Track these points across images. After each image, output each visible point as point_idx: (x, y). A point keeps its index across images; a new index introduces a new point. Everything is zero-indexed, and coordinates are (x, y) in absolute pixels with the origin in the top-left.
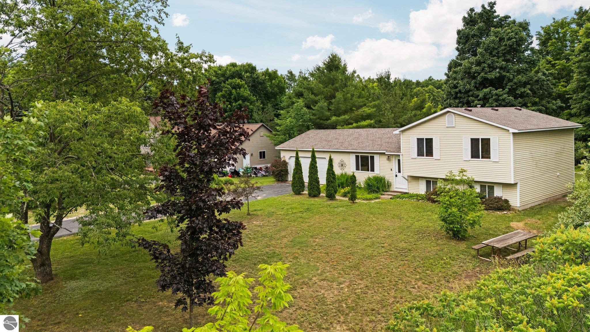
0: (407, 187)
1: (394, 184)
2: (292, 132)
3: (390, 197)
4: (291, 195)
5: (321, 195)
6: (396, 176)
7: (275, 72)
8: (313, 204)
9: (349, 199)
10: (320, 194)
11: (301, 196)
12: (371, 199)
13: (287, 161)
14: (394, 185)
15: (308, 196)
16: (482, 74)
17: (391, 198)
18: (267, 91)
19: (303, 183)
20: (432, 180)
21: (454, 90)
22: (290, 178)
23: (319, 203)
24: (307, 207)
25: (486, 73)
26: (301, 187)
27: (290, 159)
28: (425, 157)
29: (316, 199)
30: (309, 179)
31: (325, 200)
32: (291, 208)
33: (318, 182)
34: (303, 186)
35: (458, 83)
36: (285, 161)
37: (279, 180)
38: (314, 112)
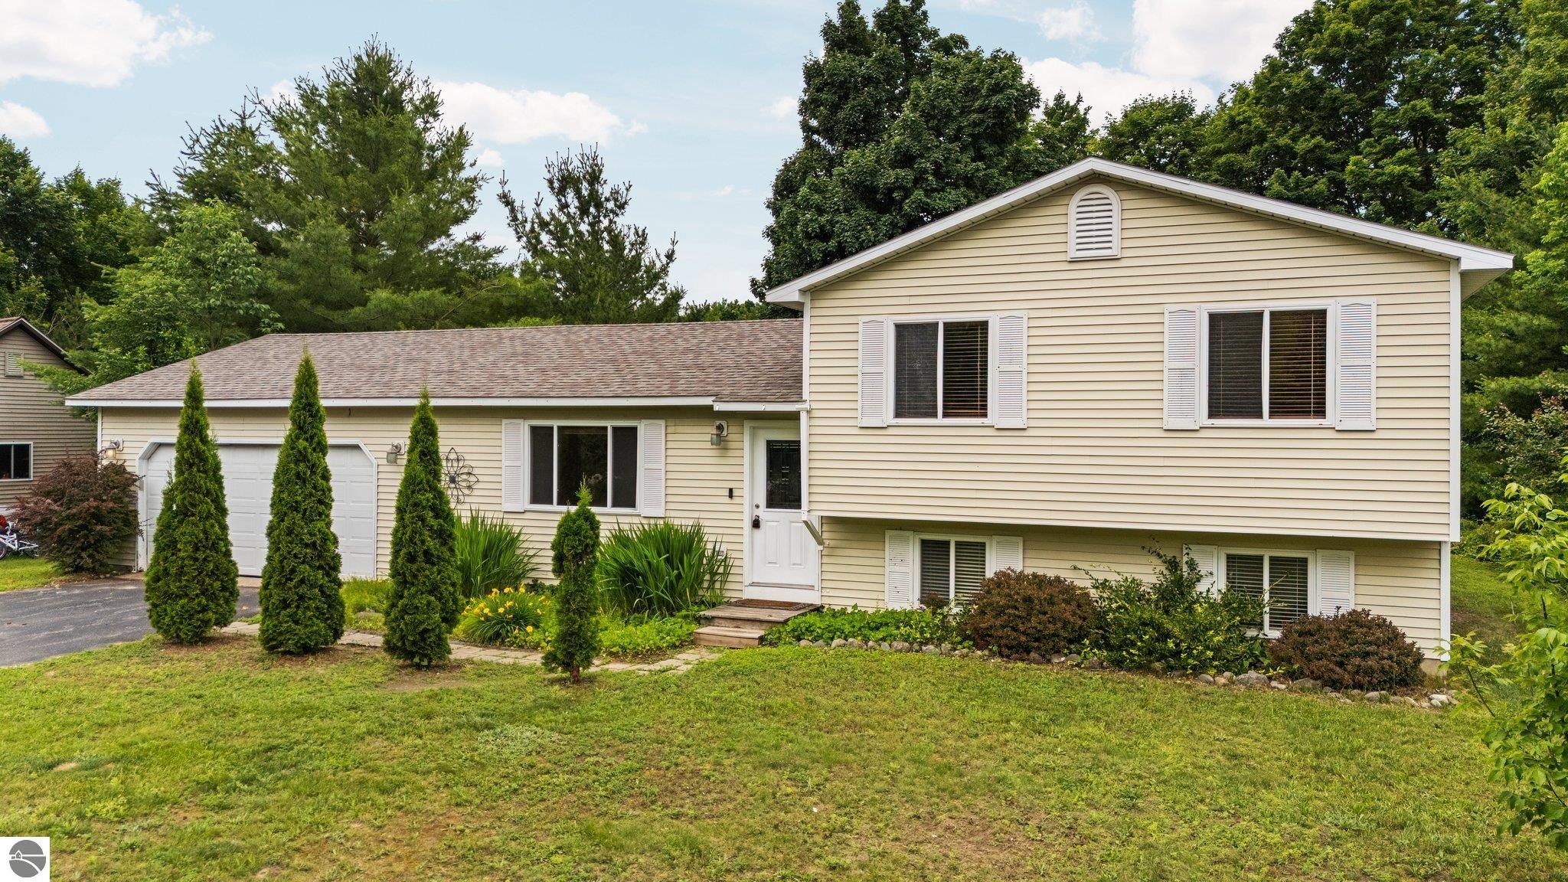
0: (814, 580)
1: (746, 563)
2: (166, 334)
3: (757, 632)
4: (143, 653)
5: (348, 637)
6: (756, 524)
7: (110, 189)
8: (305, 711)
9: (550, 659)
10: (338, 634)
11: (211, 654)
12: (654, 653)
13: (134, 466)
14: (746, 571)
15: (258, 649)
16: (918, 194)
17: (762, 639)
18: (73, 250)
19: (226, 573)
20: (953, 540)
21: (822, 245)
22: (144, 553)
23: (343, 697)
24: (257, 740)
25: (928, 193)
26: (213, 597)
27: (148, 456)
28: (940, 420)
29: (318, 669)
30: (275, 546)
31: (377, 672)
32: (129, 759)
33: (332, 566)
34: (230, 591)
35: (832, 223)
36: (119, 470)
37: (78, 569)
38: (283, 263)
